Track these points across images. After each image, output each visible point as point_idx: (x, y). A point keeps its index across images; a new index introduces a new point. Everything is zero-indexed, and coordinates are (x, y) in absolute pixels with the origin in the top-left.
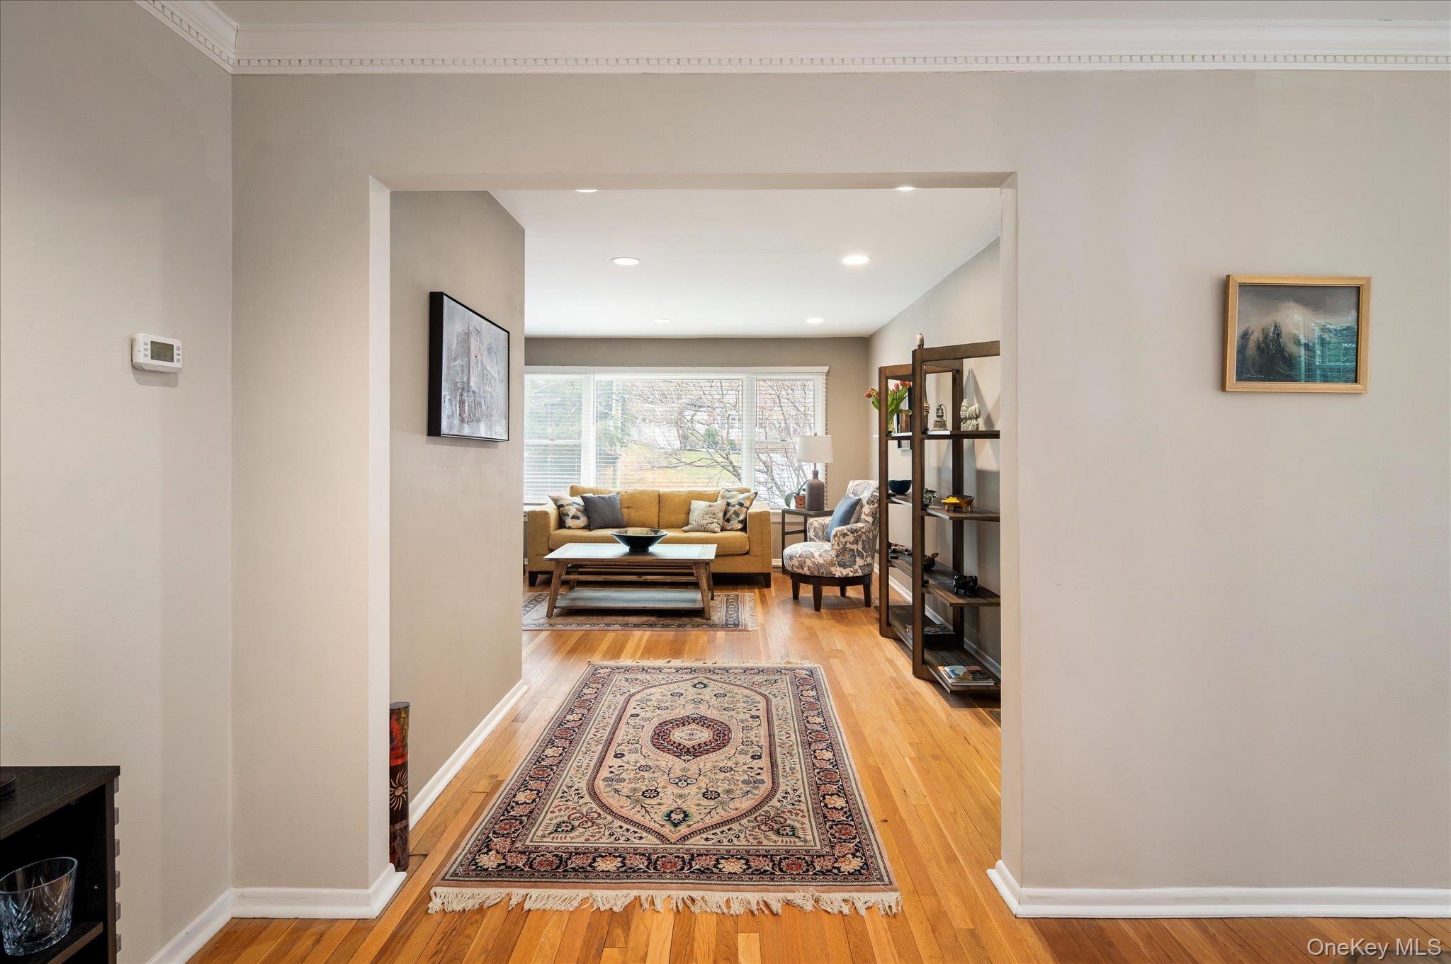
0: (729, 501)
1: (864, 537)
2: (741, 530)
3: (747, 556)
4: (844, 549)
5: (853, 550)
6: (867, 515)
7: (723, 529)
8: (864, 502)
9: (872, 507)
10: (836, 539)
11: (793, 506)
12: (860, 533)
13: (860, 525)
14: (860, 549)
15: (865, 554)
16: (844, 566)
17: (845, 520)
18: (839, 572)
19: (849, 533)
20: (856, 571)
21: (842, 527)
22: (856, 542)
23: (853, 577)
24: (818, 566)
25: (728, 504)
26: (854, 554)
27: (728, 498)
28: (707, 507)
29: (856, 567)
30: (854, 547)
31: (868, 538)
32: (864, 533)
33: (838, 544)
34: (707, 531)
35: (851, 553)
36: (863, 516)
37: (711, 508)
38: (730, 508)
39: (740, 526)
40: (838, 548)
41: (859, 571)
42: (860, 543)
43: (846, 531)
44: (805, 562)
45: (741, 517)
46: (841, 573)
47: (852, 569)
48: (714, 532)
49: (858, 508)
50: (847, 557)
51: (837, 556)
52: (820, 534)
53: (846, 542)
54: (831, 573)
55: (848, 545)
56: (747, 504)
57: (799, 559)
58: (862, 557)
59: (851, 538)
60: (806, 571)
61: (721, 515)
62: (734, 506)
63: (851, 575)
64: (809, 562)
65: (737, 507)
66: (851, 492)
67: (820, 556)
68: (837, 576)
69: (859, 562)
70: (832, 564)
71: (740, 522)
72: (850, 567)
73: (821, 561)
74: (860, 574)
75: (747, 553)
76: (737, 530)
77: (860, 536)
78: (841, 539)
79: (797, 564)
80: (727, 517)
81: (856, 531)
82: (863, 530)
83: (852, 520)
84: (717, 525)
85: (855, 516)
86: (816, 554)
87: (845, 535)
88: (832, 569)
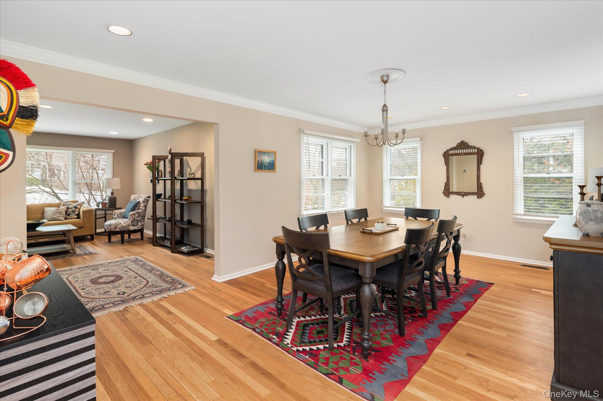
0: (68, 206)
1: (141, 215)
2: (77, 218)
3: (82, 228)
4: (134, 220)
5: (137, 220)
6: (143, 207)
7: (66, 219)
8: (141, 202)
9: (144, 204)
10: (131, 216)
11: (100, 207)
12: (140, 213)
13: (140, 211)
14: (140, 219)
15: (142, 221)
16: (134, 226)
17: (133, 209)
18: (132, 228)
19: (136, 214)
20: (139, 227)
21: (133, 212)
22: (139, 217)
23: (138, 230)
24: (123, 227)
25: (68, 208)
26: (138, 221)
27: (67, 205)
28: (56, 210)
29: (139, 226)
30: (138, 219)
31: (143, 215)
32: (142, 213)
33: (132, 218)
34: (57, 220)
35: (137, 221)
36: (141, 207)
37: (58, 210)
38: (69, 209)
39: (76, 217)
40: (132, 219)
41: (140, 227)
42: (140, 217)
43: (135, 213)
44: (117, 226)
45: (76, 213)
46: (133, 228)
47: (137, 227)
48: (61, 220)
49: (138, 205)
50: (135, 222)
51: (131, 222)
52: (120, 216)
53: (135, 217)
54: (129, 229)
55: (136, 218)
56: (79, 207)
57: (115, 225)
58: (141, 222)
59: (137, 215)
60: (118, 230)
61: (64, 213)
62: (71, 208)
63: (137, 229)
64: (119, 226)
65: (73, 209)
66: (133, 199)
67: (124, 223)
68: (131, 230)
69: (140, 224)
70: (129, 225)
71: (76, 215)
72: (137, 226)
73: (125, 225)
74: (140, 228)
75: (82, 227)
76: (75, 219)
77: (140, 215)
78: (133, 216)
79: (113, 227)
80: (68, 213)
81: (139, 213)
82: (141, 212)
83: (136, 209)
84: (63, 217)
85: (137, 207)
86: (122, 223)
87: (134, 215)
88: (130, 227)
